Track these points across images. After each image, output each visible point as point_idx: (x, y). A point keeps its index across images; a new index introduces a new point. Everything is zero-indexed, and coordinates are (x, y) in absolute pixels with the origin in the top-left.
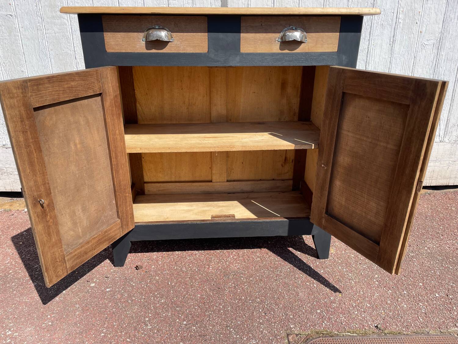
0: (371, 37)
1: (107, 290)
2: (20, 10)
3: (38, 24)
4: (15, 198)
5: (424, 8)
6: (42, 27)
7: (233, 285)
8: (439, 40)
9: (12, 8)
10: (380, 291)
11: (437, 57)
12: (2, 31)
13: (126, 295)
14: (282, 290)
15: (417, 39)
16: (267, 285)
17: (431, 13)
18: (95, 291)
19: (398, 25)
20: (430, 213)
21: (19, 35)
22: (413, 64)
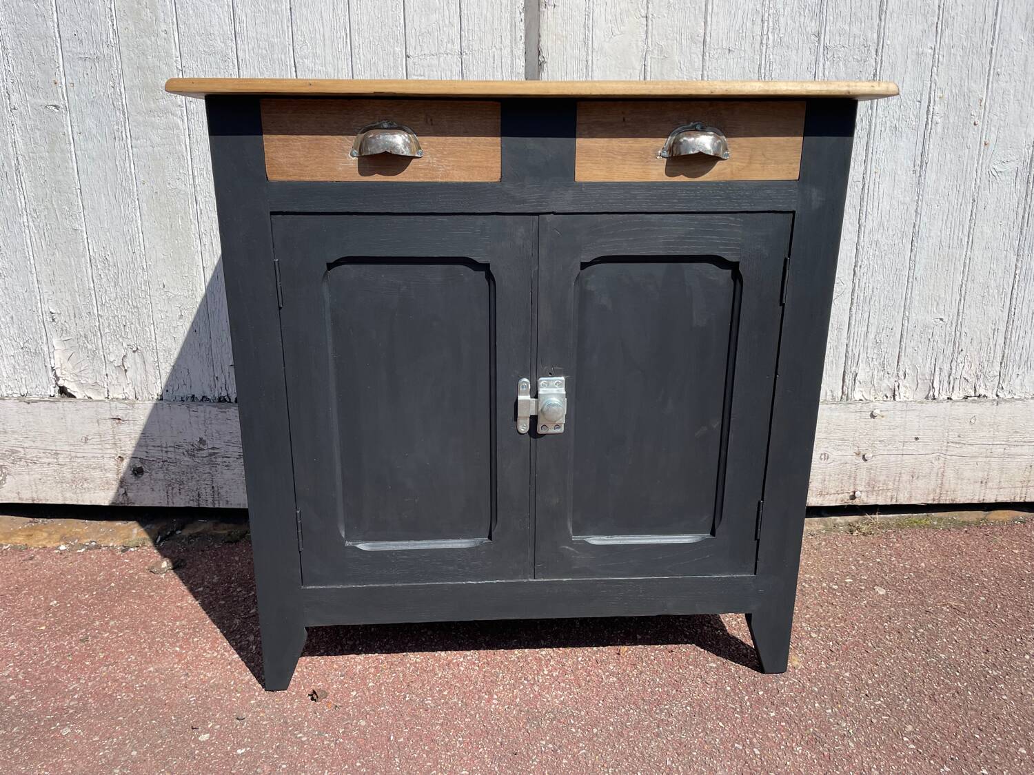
0: (870, 155)
1: (239, 751)
2: (78, 96)
3: (116, 127)
4: (41, 520)
5: (992, 92)
6: (124, 132)
7: (550, 746)
8: (1028, 161)
9: (59, 90)
10: (921, 769)
11: (1026, 200)
12: (34, 141)
13: (284, 766)
14: (673, 762)
15: (978, 160)
16: (636, 749)
17: (1009, 102)
18: (209, 754)
19: (931, 129)
20: (1029, 569)
21: (73, 150)
22: (971, 215)
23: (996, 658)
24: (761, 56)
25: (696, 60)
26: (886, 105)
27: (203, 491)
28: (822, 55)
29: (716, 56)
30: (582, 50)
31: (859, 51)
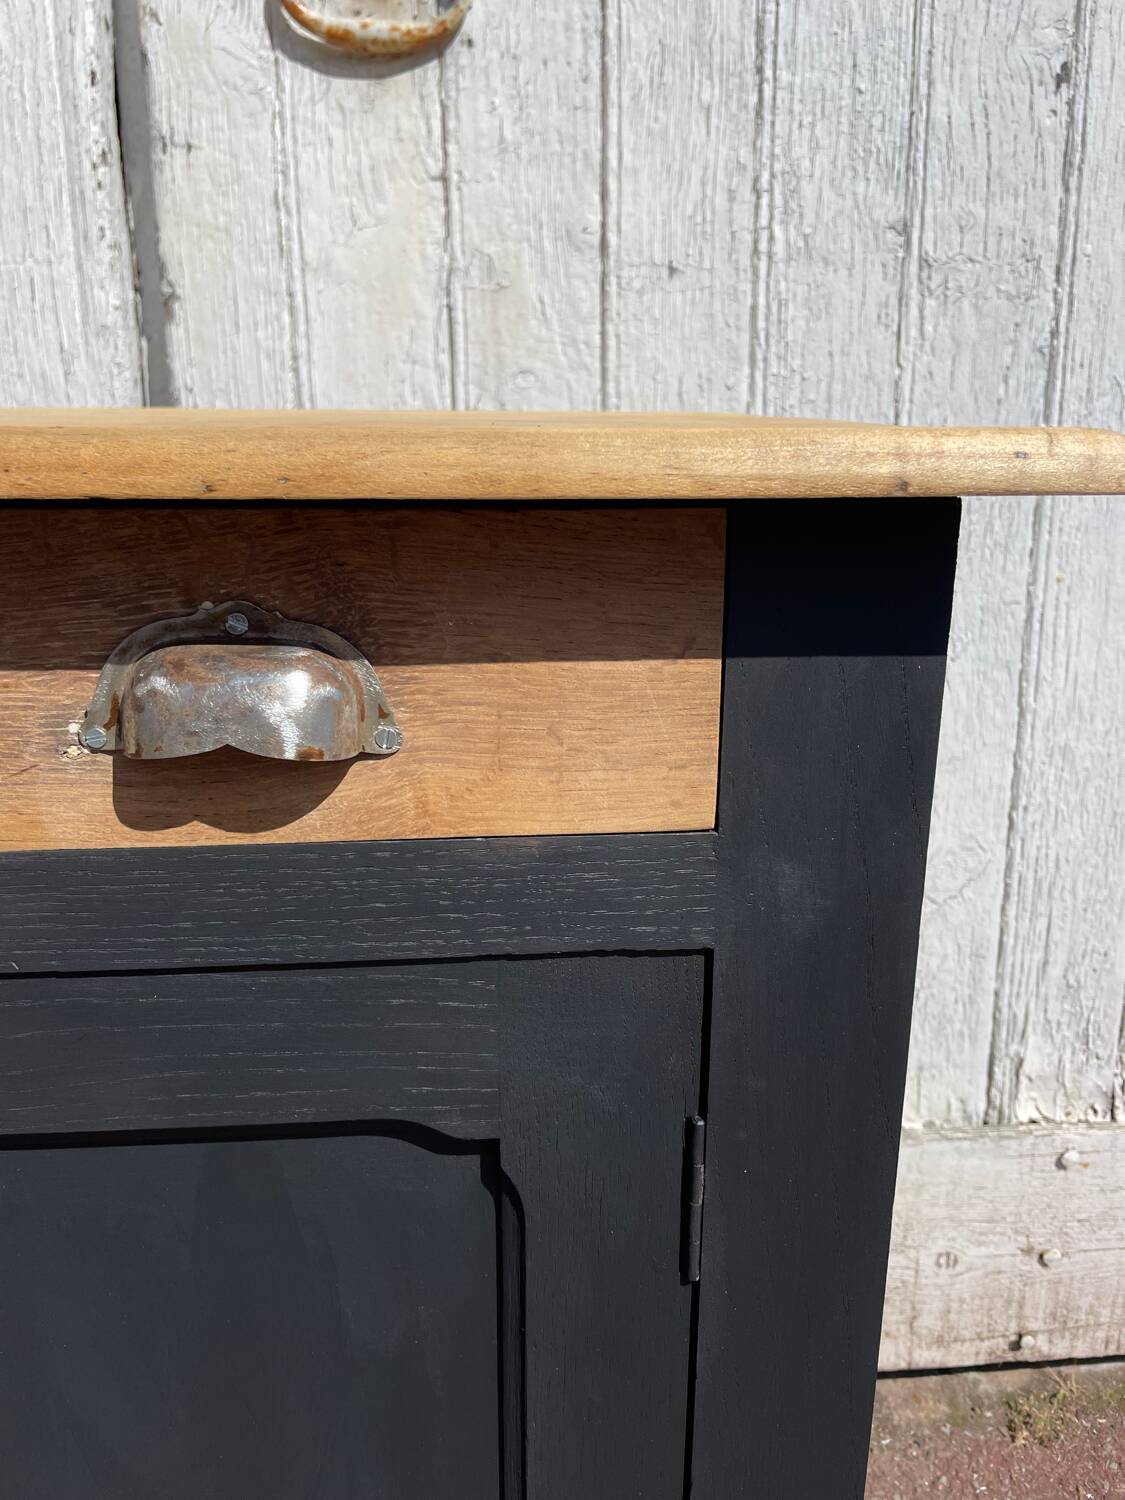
24: (755, 283)
25: (584, 293)
26: (1084, 412)
28: (915, 283)
29: (637, 284)
30: (274, 266)
31: (1013, 271)
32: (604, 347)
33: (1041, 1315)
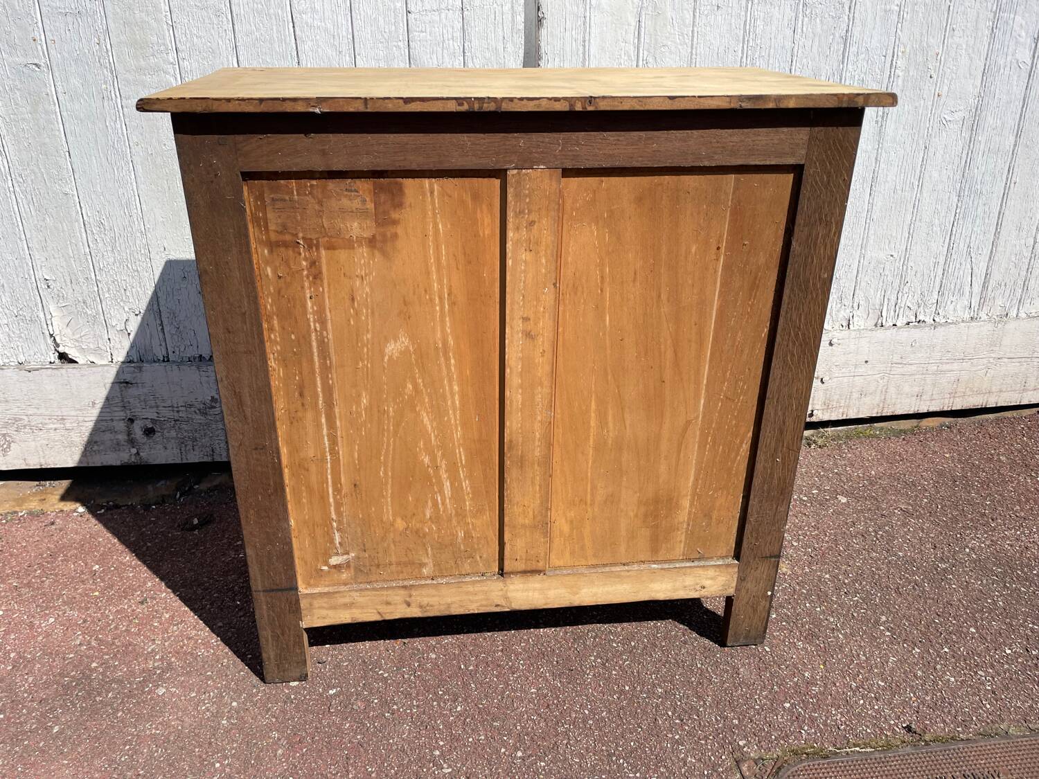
1: (331, 692)
2: (60, 53)
3: (104, 86)
5: (947, 46)
6: (113, 92)
7: (599, 660)
8: (974, 110)
9: (39, 47)
10: (898, 652)
11: (969, 146)
12: (15, 102)
13: (376, 701)
14: (702, 664)
15: (932, 110)
16: (670, 656)
17: (961, 56)
18: (305, 698)
19: (893, 82)
20: (960, 471)
21: (58, 110)
22: (923, 161)
23: (943, 553)
24: (746, 12)
25: (688, 16)
26: (855, 60)
27: (217, 446)
28: (801, 12)
29: (706, 12)
30: (581, 6)
31: (834, 8)
32: (693, 36)
33: (820, 403)
